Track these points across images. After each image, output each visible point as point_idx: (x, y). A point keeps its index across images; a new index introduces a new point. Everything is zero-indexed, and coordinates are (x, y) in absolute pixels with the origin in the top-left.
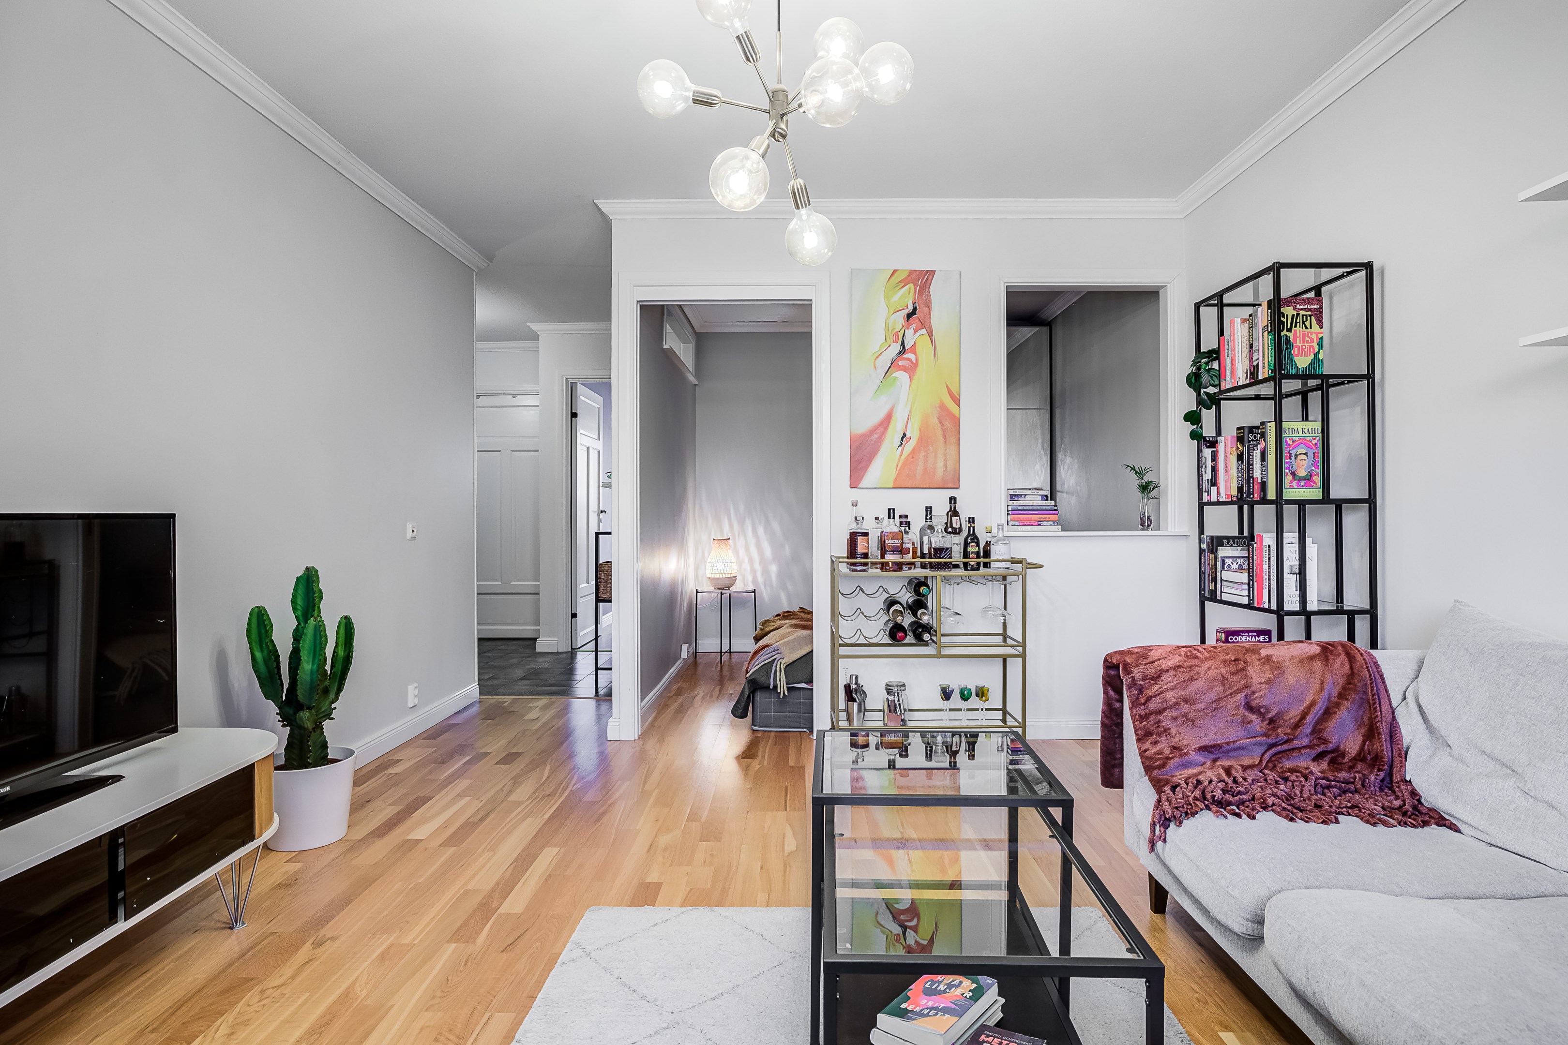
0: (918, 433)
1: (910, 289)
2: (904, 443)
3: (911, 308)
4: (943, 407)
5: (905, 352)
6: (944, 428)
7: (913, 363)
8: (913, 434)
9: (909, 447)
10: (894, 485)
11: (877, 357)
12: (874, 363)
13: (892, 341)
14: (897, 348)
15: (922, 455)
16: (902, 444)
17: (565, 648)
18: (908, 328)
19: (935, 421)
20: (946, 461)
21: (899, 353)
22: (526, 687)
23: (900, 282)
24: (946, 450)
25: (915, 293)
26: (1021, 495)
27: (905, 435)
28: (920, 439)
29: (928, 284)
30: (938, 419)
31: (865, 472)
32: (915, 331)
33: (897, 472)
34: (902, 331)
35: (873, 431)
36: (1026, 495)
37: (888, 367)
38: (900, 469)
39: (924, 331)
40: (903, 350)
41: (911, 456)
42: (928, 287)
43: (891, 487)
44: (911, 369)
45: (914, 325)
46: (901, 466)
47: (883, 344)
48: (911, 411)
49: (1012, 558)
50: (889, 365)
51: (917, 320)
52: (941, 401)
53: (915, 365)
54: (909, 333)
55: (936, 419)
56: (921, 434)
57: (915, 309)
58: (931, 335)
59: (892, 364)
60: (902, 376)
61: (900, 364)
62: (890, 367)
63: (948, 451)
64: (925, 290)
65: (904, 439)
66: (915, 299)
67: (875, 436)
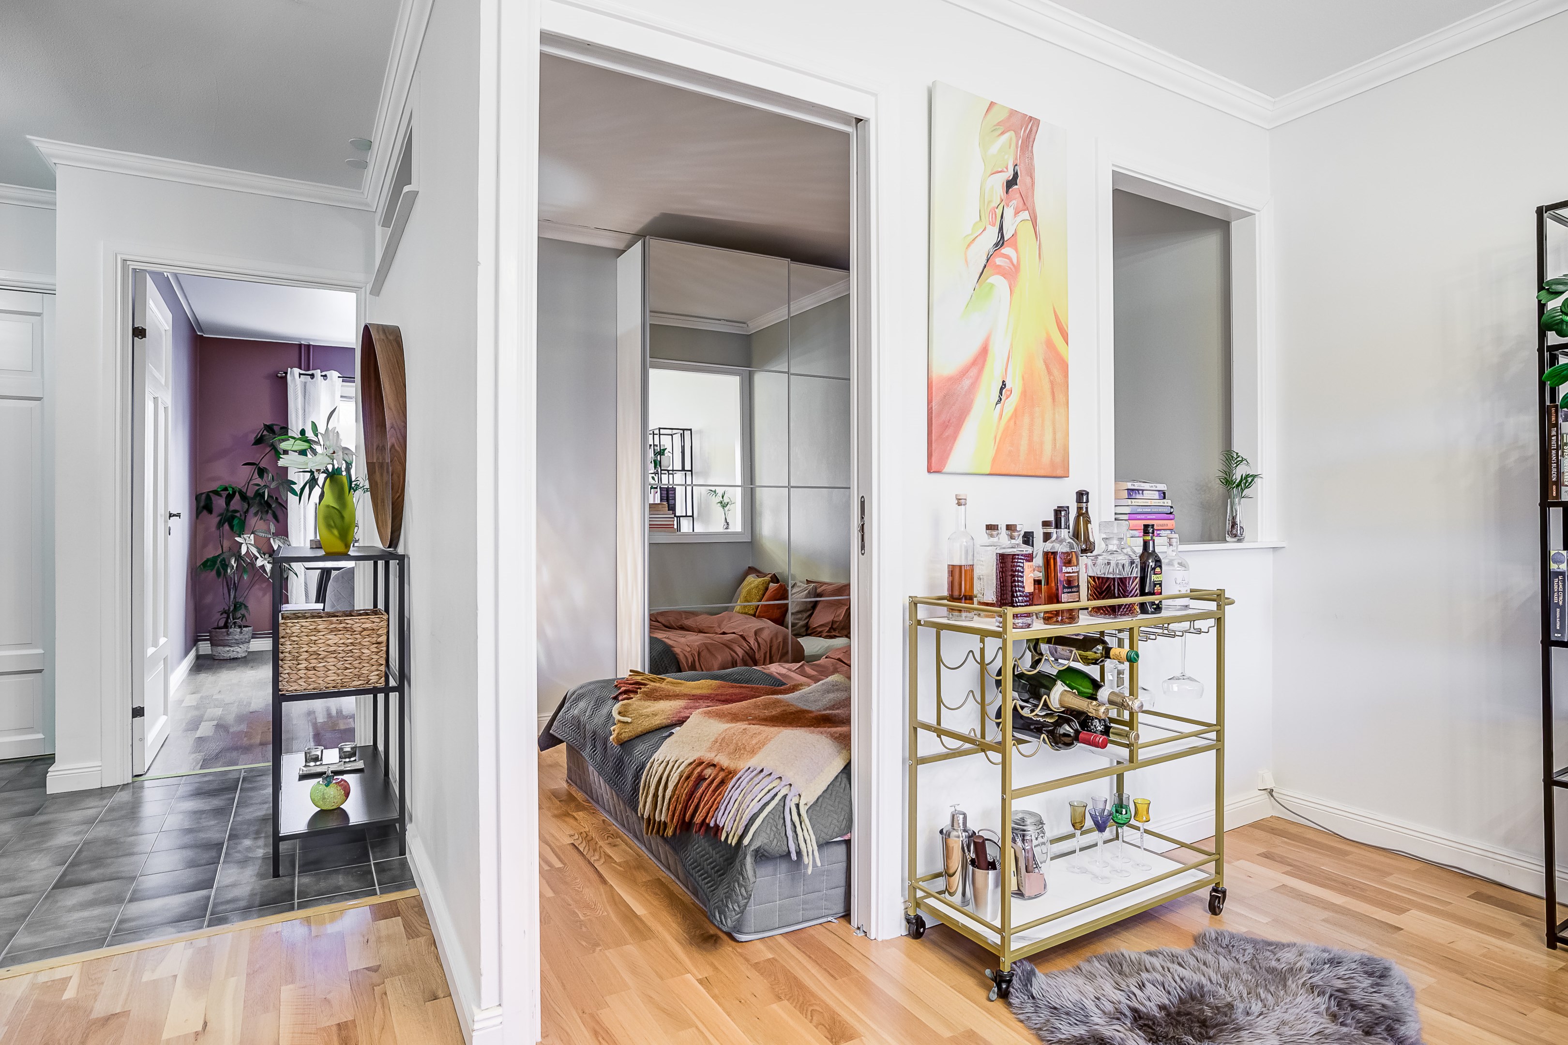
0: (1021, 382)
1: (1011, 139)
2: (1003, 398)
3: (1009, 175)
4: (1049, 344)
5: (1003, 243)
6: (1052, 378)
7: (1013, 264)
8: (1015, 384)
9: (1011, 403)
10: (991, 469)
11: (969, 245)
12: (966, 254)
13: (988, 223)
14: (992, 236)
15: (1026, 420)
16: (1001, 399)
17: (119, 776)
18: (1008, 206)
19: (1040, 365)
20: (1054, 433)
21: (997, 245)
22: (97, 911)
23: (998, 124)
24: (1054, 414)
25: (1017, 148)
26: (1138, 490)
27: (1004, 384)
28: (1024, 393)
29: (1031, 139)
30: (1045, 362)
31: (953, 444)
32: (1017, 213)
33: (996, 448)
34: (1001, 207)
35: (964, 372)
36: (1143, 490)
37: (983, 265)
38: (999, 443)
39: (1025, 215)
40: (1000, 243)
41: (1012, 423)
42: (1031, 145)
43: (988, 472)
44: (1011, 273)
45: (1014, 202)
46: (1001, 438)
47: (976, 223)
48: (1011, 345)
49: (1192, 591)
50: (984, 262)
51: (1018, 195)
52: (1048, 334)
53: (1016, 268)
54: (1009, 213)
55: (1042, 362)
56: (1024, 385)
57: (1016, 175)
58: (1034, 224)
59: (987, 261)
60: (997, 281)
61: (998, 263)
62: (985, 266)
63: (1057, 416)
64: (1027, 147)
65: (1004, 391)
66: (1016, 159)
67: (966, 383)
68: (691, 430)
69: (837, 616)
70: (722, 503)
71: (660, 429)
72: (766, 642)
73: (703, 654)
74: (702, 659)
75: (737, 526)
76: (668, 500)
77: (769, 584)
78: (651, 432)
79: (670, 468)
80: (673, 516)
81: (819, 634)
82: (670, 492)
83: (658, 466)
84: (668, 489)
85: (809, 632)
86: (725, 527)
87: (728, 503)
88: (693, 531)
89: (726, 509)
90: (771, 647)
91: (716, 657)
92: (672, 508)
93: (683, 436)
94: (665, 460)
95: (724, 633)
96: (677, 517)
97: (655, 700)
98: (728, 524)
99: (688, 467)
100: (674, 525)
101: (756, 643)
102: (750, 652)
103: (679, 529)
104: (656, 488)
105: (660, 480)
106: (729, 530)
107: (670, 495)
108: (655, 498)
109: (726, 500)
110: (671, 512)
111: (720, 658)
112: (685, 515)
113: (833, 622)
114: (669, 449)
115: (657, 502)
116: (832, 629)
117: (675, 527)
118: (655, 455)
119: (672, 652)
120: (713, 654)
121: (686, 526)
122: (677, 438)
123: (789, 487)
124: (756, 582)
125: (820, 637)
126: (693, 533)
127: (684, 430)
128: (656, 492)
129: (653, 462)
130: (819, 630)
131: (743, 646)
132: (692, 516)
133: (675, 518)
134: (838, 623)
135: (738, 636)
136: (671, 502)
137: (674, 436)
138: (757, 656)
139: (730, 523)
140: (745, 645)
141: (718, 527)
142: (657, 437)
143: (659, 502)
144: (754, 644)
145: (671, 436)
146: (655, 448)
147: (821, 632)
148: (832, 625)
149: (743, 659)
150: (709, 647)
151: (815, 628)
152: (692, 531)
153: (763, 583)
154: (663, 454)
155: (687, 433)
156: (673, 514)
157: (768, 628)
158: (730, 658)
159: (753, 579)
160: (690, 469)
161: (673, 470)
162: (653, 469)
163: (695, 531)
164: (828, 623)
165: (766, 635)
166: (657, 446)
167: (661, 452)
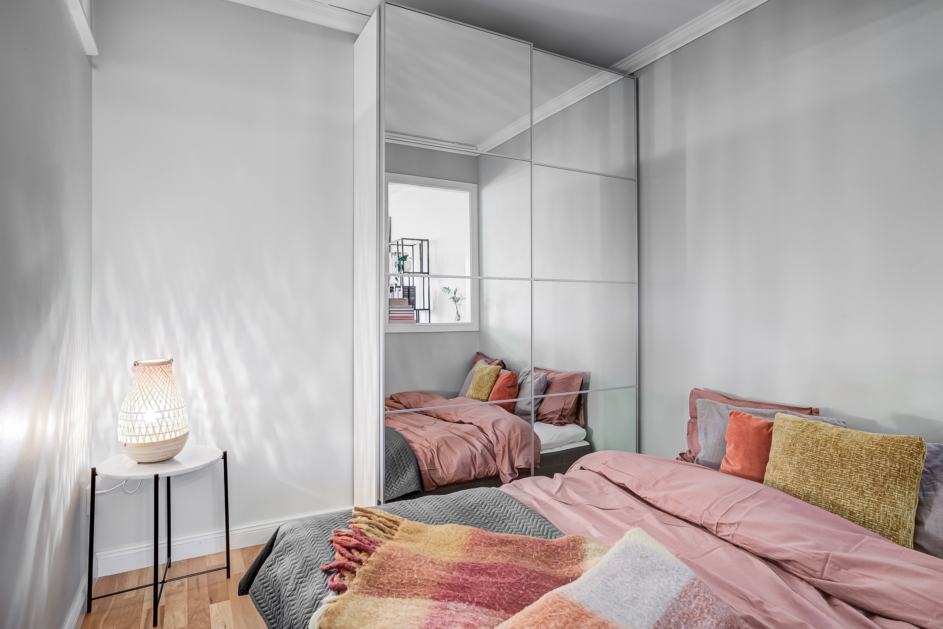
68: (428, 240)
69: (567, 404)
70: (454, 298)
71: (403, 239)
72: (504, 434)
73: (442, 449)
74: (441, 454)
75: (467, 318)
76: (409, 296)
77: (500, 370)
78: (396, 243)
79: (411, 271)
80: (413, 309)
81: (549, 421)
82: (411, 290)
83: (401, 270)
84: (409, 288)
85: (539, 418)
86: (457, 319)
87: (459, 299)
88: (430, 322)
89: (458, 303)
90: (509, 440)
91: (455, 451)
92: (412, 303)
93: (421, 246)
94: (407, 265)
95: (461, 422)
96: (417, 310)
97: (380, 595)
98: (459, 316)
99: (425, 270)
100: (413, 317)
101: (494, 436)
102: (489, 446)
103: (418, 321)
104: (400, 287)
105: (402, 280)
106: (460, 322)
107: (411, 293)
108: (398, 294)
109: (458, 296)
110: (411, 306)
111: (459, 453)
112: (423, 308)
113: (563, 410)
114: (410, 255)
115: (400, 298)
116: (562, 416)
117: (415, 319)
118: (399, 260)
119: (410, 447)
120: (452, 449)
121: (423, 317)
122: (417, 248)
123: (532, 280)
124: (488, 370)
125: (551, 423)
126: (430, 324)
127: (422, 240)
128: (400, 290)
129: (397, 266)
130: (550, 416)
131: (481, 439)
132: (429, 310)
133: (415, 311)
134: (568, 411)
135: (476, 428)
136: (412, 298)
137: (414, 246)
138: (496, 449)
139: (461, 316)
140: (484, 438)
141: (452, 319)
142: (400, 247)
143: (402, 297)
144: (492, 436)
145: (412, 247)
146: (399, 255)
147: (551, 419)
148: (562, 412)
149: (482, 453)
150: (448, 442)
151: (545, 415)
152: (428, 322)
153: (495, 371)
154: (406, 260)
155: (425, 244)
156: (413, 307)
157: (505, 419)
158: (469, 453)
159: (484, 366)
160: (427, 272)
161: (413, 273)
162: (398, 271)
163: (431, 322)
164: (560, 410)
165: (503, 427)
166: (400, 253)
167: (404, 258)
